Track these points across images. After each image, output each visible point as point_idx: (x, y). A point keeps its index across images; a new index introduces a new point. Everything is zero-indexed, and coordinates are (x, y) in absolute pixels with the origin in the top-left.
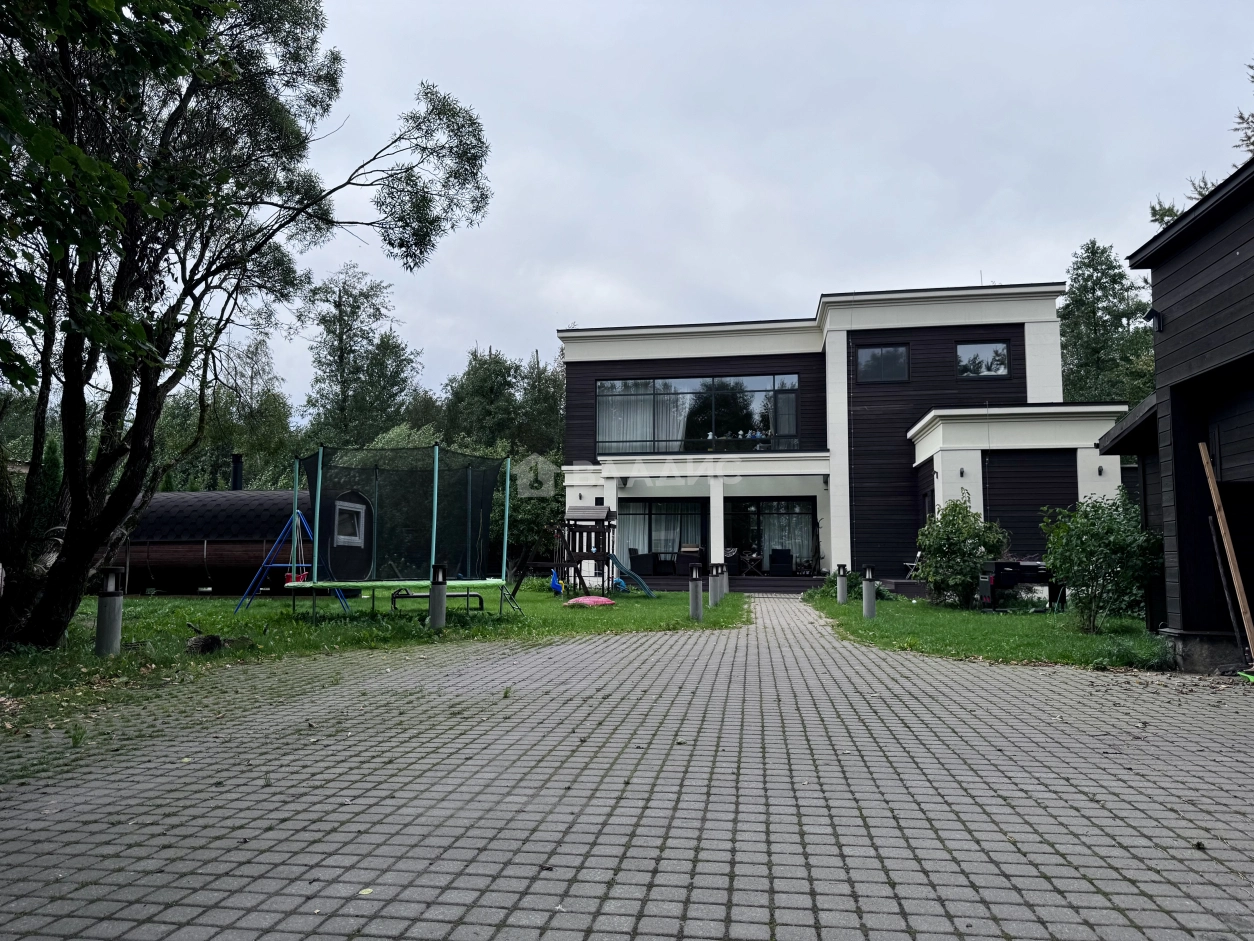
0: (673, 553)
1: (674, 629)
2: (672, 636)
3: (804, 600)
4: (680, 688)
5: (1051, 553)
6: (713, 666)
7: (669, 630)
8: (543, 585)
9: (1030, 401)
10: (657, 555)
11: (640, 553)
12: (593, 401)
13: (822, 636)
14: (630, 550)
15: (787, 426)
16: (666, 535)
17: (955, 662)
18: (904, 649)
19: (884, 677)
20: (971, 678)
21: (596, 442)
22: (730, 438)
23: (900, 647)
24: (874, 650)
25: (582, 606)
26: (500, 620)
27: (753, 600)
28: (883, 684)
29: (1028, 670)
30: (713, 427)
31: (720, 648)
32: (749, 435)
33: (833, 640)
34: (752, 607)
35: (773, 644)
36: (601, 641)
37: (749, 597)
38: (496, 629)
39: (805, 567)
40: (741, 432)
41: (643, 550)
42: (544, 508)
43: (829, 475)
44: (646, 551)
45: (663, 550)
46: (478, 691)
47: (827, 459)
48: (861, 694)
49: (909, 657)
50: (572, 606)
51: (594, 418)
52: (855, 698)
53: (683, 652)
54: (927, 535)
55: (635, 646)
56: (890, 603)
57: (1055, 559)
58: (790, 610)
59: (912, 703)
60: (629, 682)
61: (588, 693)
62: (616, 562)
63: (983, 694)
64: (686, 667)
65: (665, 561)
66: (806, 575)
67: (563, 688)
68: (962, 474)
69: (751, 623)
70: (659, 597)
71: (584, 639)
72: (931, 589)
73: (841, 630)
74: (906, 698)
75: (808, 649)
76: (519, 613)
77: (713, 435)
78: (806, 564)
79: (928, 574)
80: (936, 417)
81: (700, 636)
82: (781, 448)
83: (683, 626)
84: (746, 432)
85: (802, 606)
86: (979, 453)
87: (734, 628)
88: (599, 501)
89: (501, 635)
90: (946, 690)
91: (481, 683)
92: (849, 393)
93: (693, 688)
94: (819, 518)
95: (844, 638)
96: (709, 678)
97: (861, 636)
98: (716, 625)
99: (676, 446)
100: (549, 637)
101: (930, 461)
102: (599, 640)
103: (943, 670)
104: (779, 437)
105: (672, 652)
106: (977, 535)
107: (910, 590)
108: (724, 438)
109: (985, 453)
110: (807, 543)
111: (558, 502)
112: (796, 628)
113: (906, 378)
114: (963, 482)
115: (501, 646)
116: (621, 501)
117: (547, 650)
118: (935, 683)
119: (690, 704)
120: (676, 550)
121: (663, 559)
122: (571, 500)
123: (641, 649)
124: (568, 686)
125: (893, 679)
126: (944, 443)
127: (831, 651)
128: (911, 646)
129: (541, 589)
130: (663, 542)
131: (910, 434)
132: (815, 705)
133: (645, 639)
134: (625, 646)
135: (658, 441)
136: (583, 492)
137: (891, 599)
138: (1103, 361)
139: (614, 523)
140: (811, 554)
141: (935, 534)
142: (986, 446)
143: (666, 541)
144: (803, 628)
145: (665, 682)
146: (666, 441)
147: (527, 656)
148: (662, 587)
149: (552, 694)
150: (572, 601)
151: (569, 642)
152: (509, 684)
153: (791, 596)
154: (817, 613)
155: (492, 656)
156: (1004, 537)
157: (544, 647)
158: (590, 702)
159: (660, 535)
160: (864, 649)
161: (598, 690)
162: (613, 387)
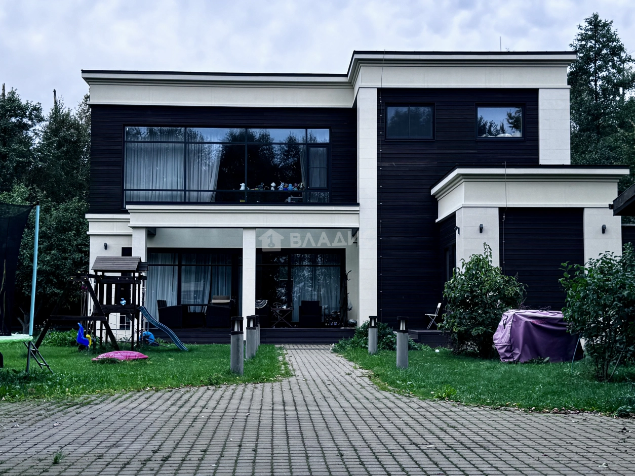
0: (202, 305)
1: (217, 384)
2: (215, 390)
3: (335, 351)
4: (240, 446)
5: (569, 306)
6: (266, 422)
7: (212, 385)
8: (65, 339)
9: (541, 162)
10: (186, 307)
11: (169, 305)
12: (120, 147)
13: (363, 387)
14: (159, 301)
15: (318, 179)
16: (196, 286)
17: (493, 411)
18: (442, 398)
19: (433, 428)
20: (512, 426)
21: (123, 190)
22: (262, 190)
23: (438, 397)
24: (415, 399)
25: (113, 361)
26: (27, 379)
27: (285, 352)
28: (434, 434)
29: (560, 418)
30: (246, 178)
31: (267, 403)
32: (281, 187)
33: (373, 391)
34: (287, 359)
35: (318, 396)
36: (143, 398)
37: (280, 348)
38: (24, 388)
39: (333, 318)
40: (273, 184)
41: (172, 302)
42: (66, 259)
43: (358, 229)
44: (175, 304)
45: (192, 302)
46: (22, 457)
47: (357, 213)
48: (417, 445)
49: (448, 406)
50: (102, 362)
51: (121, 165)
52: (412, 449)
53: (232, 408)
54: (453, 288)
55: (180, 403)
56: (416, 352)
57: (573, 312)
58: (324, 362)
59: (466, 453)
60: (185, 442)
61: (144, 456)
62: (146, 314)
63: (529, 443)
64: (240, 424)
65: (195, 313)
66: (334, 327)
67: (115, 451)
68: (481, 230)
69: (291, 376)
70: (191, 350)
71: (124, 397)
72: (455, 339)
73: (378, 380)
74: (460, 448)
75: (353, 401)
76: (47, 370)
77: (246, 187)
78: (334, 316)
79: (453, 325)
80: (459, 175)
81: (244, 390)
82: (311, 201)
83: (224, 380)
84: (278, 184)
85: (334, 356)
86: (497, 211)
87: (275, 381)
88: (127, 252)
89: (31, 394)
90: (494, 440)
91: (23, 448)
92: (378, 149)
93: (253, 445)
94: (347, 270)
95: (385, 389)
96: (265, 434)
97: (398, 386)
98: (257, 379)
99: (206, 196)
100: (85, 396)
101: (452, 217)
102: (141, 397)
103: (484, 419)
104: (310, 190)
105: (221, 408)
106: (498, 289)
107: (433, 340)
108: (257, 189)
109: (503, 211)
110: (335, 294)
111: (80, 251)
112: (336, 380)
113: (431, 137)
114: (483, 238)
115: (34, 407)
116: (150, 252)
117: (86, 410)
118: (481, 433)
119: (254, 462)
120: (206, 302)
121: (192, 311)
122: (96, 250)
123: (187, 406)
124: (121, 449)
125: (441, 429)
126: (466, 199)
127: (376, 402)
128: (448, 396)
129: (62, 343)
130: (192, 294)
131: (434, 191)
132: (377, 458)
133: (188, 395)
134: (169, 404)
135: (190, 191)
136: (109, 241)
137: (416, 349)
138: (604, 127)
139: (143, 274)
140: (339, 306)
141: (459, 287)
142: (503, 204)
143: (196, 292)
144: (341, 378)
145: (222, 441)
146: (198, 191)
147: (67, 417)
148: (193, 340)
149: (107, 458)
150: (101, 356)
151: (107, 401)
152: (55, 448)
153: (322, 347)
154: (352, 364)
155: (27, 418)
156: (521, 290)
157: (83, 406)
158: (150, 464)
159: (190, 286)
160: (405, 399)
161: (155, 452)
162: (139, 133)
